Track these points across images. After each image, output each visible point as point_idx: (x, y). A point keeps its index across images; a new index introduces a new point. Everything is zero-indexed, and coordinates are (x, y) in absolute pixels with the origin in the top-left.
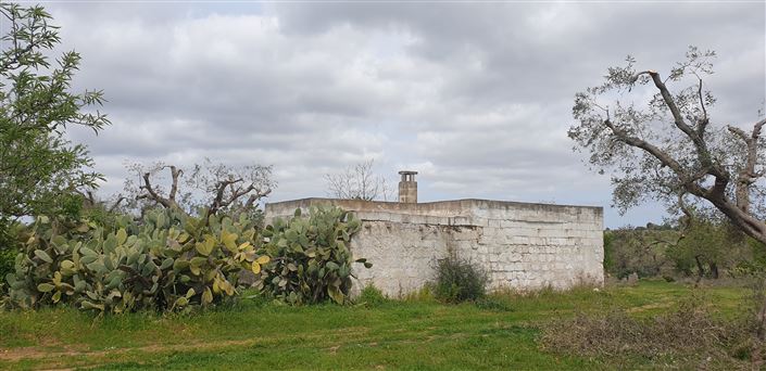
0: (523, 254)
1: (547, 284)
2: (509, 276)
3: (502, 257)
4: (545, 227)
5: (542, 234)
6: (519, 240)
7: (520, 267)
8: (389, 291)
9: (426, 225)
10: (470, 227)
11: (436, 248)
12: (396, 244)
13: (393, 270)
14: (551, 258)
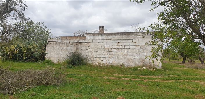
0: (109, 52)
1: (121, 63)
2: (102, 59)
3: (98, 52)
4: (121, 41)
5: (119, 44)
6: (108, 47)
7: (107, 56)
8: (55, 61)
9: (69, 42)
10: (86, 42)
11: (72, 49)
12: (58, 48)
13: (57, 55)
14: (124, 53)
